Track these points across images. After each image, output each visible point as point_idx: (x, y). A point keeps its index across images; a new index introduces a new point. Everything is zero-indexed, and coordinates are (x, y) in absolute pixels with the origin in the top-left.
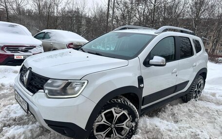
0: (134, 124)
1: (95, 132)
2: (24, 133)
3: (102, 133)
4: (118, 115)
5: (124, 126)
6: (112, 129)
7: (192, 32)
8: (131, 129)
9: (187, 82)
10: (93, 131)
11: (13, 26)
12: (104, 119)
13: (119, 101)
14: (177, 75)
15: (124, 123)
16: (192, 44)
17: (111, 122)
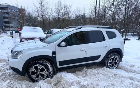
0: (48, 73)
1: (31, 74)
3: (34, 75)
4: (40, 68)
5: (44, 74)
6: (38, 74)
8: (47, 75)
10: (30, 74)
11: (35, 28)
12: (34, 69)
13: (40, 61)
14: (85, 52)
15: (44, 72)
16: (104, 34)
17: (38, 71)
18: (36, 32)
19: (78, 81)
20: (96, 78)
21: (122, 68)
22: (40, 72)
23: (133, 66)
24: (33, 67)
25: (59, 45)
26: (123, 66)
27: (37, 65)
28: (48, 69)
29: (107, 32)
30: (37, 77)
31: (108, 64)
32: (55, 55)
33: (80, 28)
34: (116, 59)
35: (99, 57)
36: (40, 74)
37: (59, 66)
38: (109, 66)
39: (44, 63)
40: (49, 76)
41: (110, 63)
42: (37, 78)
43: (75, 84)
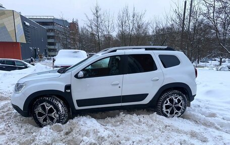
1: (37, 116)
3: (41, 118)
4: (49, 108)
5: (53, 116)
6: (46, 117)
7: (166, 47)
8: (57, 119)
12: (41, 109)
13: (47, 98)
14: (120, 87)
15: (53, 114)
16: (154, 60)
17: (45, 112)
18: (77, 57)
19: (96, 131)
20: (132, 128)
21: (190, 117)
22: (48, 113)
23: (213, 115)
24: (40, 105)
25: (76, 76)
26: (194, 115)
27: (44, 103)
28: (58, 110)
29: (160, 56)
30: (45, 120)
31: (162, 108)
32: (69, 91)
33: (115, 51)
34: (179, 100)
35: (145, 96)
36: (48, 116)
37: (77, 108)
38: (165, 113)
39: (53, 101)
40: (60, 120)
41: (167, 107)
42: (45, 122)
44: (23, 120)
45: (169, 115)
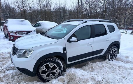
0: (60, 71)
1: (41, 74)
2: (12, 73)
3: (44, 75)
4: (52, 66)
5: (56, 72)
6: (49, 73)
7: (108, 20)
8: (59, 73)
9: (103, 50)
10: (40, 74)
11: (22, 21)
12: (45, 68)
13: (51, 59)
14: (92, 46)
15: (56, 70)
16: (106, 28)
17: (49, 70)
19: (92, 77)
20: (104, 71)
22: (51, 70)
24: (44, 66)
26: (120, 58)
27: (49, 63)
29: (108, 26)
30: (48, 76)
31: (109, 56)
32: (66, 52)
34: (115, 51)
35: (102, 50)
36: (51, 72)
39: (56, 60)
40: (61, 74)
41: (111, 55)
42: (47, 78)
43: (89, 80)
44: (23, 79)
45: (111, 60)
